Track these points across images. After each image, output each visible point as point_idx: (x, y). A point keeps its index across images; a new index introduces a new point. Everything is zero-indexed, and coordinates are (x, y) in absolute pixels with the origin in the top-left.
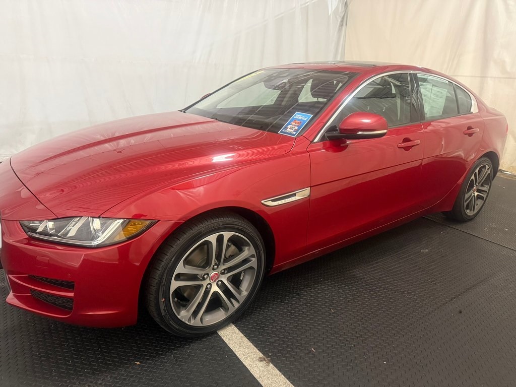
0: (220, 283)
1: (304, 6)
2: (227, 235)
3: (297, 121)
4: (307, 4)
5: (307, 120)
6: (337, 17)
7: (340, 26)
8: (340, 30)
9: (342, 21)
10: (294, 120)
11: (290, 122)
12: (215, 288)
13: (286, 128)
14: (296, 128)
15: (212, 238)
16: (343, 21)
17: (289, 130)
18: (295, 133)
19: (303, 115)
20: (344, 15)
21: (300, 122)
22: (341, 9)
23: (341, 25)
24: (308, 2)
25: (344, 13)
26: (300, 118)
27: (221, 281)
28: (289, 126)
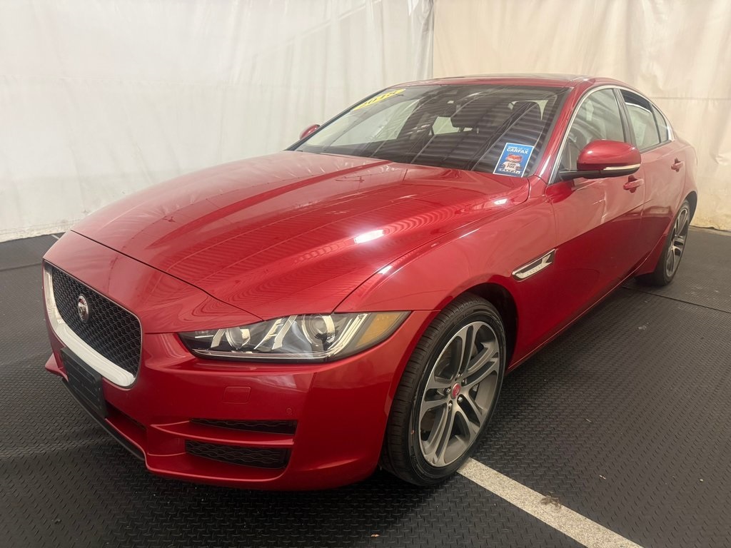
0: (460, 399)
1: (377, 2)
2: (476, 325)
3: (514, 156)
5: (529, 153)
6: (420, 18)
7: (423, 32)
8: (424, 37)
9: (427, 24)
10: (511, 154)
11: (504, 157)
12: (457, 408)
13: (501, 166)
14: (519, 165)
15: (462, 333)
16: (429, 24)
17: (507, 169)
18: (519, 172)
19: (521, 147)
20: (429, 15)
21: (520, 158)
22: (424, 7)
23: (426, 30)
25: (428, 13)
26: (516, 151)
27: (462, 396)
28: (506, 163)
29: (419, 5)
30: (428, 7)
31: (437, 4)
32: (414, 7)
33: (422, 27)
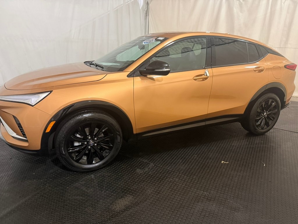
1: (127, 3)
4: (129, 3)
22: (145, 6)
24: (129, 2)
31: (150, 5)
32: (142, 6)
33: (144, 15)
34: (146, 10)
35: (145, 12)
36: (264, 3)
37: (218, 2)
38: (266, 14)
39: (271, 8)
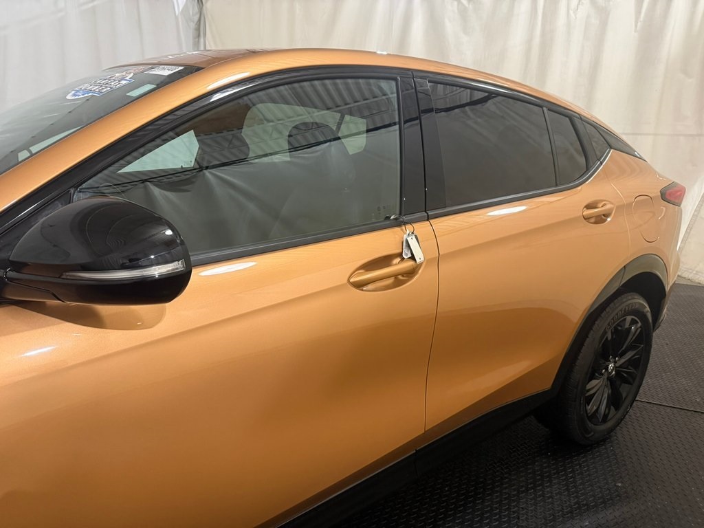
29: (186, 6)
30: (196, 9)
31: (208, 6)
32: (181, 8)
33: (191, 33)
34: (196, 18)
35: (193, 25)
36: (523, 7)
37: (402, 5)
38: (529, 41)
39: (543, 25)
